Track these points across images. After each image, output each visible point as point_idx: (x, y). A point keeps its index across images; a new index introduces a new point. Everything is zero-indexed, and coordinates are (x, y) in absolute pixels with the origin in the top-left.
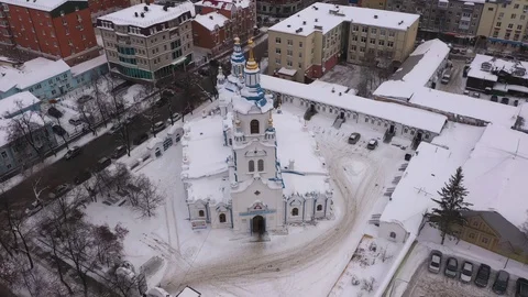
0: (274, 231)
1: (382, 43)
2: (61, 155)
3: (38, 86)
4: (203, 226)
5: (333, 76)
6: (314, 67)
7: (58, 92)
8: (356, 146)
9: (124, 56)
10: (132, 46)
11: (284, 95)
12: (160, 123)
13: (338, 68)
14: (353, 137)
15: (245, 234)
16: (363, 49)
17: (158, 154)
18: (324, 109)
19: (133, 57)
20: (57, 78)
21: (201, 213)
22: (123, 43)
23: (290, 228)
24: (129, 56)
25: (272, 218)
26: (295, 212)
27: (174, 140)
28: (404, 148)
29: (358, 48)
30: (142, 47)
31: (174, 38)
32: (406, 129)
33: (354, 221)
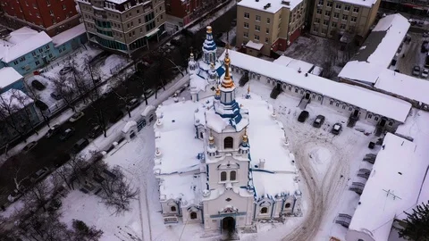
0: (243, 229)
1: (345, 17)
2: (43, 133)
3: (23, 59)
4: (175, 221)
5: (297, 48)
6: (280, 41)
7: (42, 62)
8: (321, 130)
9: (101, 28)
10: (108, 20)
11: (252, 73)
12: (134, 100)
13: (302, 40)
14: (318, 121)
15: (215, 231)
16: (327, 23)
17: (133, 136)
18: (290, 89)
19: (110, 30)
20: (40, 50)
21: (173, 209)
22: (100, 17)
23: (259, 224)
24: (106, 29)
25: (241, 219)
26: (264, 210)
27: (147, 120)
28: (367, 134)
29: (322, 22)
30: (118, 21)
31: (148, 11)
32: (370, 115)
33: (320, 217)
